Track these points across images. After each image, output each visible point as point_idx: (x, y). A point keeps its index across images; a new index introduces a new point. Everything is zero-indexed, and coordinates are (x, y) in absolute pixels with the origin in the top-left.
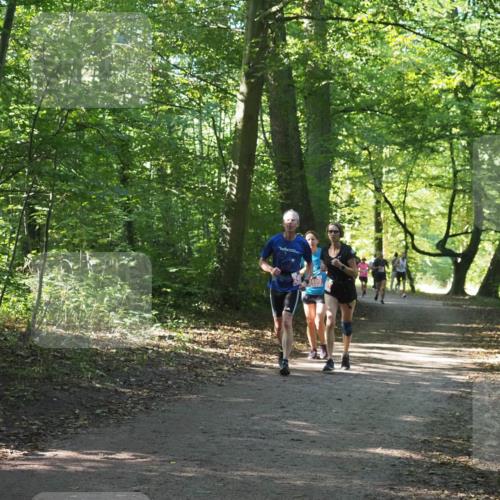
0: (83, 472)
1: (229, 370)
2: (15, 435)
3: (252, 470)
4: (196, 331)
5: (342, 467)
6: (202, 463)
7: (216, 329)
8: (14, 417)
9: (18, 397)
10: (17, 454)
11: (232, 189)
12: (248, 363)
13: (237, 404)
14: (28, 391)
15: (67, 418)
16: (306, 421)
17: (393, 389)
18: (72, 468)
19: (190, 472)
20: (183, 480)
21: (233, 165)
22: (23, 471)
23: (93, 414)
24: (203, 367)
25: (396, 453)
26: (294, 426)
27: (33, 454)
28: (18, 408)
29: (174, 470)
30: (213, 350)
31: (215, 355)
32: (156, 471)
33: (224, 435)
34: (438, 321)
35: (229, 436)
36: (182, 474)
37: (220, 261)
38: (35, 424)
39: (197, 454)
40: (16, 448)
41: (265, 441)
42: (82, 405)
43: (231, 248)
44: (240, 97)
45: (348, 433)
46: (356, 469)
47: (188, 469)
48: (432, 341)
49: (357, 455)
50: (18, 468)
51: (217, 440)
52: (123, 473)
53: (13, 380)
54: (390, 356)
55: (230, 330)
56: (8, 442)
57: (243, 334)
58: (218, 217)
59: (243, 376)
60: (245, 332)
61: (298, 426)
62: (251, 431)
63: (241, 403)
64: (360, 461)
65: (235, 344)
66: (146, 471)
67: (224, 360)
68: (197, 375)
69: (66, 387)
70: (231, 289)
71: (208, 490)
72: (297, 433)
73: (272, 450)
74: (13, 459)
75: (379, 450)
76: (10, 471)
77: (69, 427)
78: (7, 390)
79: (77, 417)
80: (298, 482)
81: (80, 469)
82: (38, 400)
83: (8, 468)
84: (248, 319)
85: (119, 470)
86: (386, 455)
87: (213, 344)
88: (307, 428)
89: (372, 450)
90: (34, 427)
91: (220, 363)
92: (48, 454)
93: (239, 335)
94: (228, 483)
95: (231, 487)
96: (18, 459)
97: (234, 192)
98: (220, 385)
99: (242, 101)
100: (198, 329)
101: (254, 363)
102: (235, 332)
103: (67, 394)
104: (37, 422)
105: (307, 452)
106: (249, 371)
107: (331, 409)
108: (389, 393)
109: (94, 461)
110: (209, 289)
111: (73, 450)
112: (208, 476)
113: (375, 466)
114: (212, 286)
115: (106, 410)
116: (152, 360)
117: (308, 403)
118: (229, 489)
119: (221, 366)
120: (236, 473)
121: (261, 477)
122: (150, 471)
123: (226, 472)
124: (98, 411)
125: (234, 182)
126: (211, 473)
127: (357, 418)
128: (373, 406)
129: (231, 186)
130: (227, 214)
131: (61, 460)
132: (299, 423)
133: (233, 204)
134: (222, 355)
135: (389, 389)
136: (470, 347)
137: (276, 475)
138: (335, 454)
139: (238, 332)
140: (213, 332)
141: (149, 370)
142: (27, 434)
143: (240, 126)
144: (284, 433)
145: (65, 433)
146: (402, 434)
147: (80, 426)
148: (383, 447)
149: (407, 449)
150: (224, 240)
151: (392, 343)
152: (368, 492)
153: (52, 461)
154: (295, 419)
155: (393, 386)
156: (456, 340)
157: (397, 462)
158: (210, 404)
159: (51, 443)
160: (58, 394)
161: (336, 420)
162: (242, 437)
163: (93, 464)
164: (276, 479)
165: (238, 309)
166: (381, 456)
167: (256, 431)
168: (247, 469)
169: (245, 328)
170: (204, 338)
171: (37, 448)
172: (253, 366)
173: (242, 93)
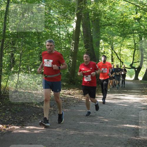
0: (39, 133)
1: (76, 102)
2: (16, 122)
3: (91, 132)
4: (63, 91)
5: (118, 130)
6: (75, 130)
7: (69, 90)
8: (15, 116)
9: (15, 110)
10: (18, 127)
11: (72, 48)
12: (81, 100)
13: (81, 112)
14: (18, 109)
15: (31, 116)
16: (103, 117)
17: (126, 107)
18: (36, 132)
19: (72, 132)
20: (71, 135)
21: (73, 41)
22: (21, 133)
23: (38, 115)
24: (68, 101)
25: (133, 126)
26: (100, 118)
27: (22, 128)
28: (16, 113)
29: (67, 132)
30: (70, 96)
31: (71, 98)
32: (62, 132)
33: (80, 121)
34: (133, 88)
35: (81, 121)
36: (70, 133)
37: (69, 70)
38: (21, 118)
39: (73, 127)
40: (17, 126)
41: (93, 123)
42: (34, 113)
43: (72, 66)
44: (75, 21)
45: (117, 120)
46: (123, 131)
47: (71, 132)
48: (133, 93)
49: (122, 127)
50: (19, 132)
51: (78, 123)
52: (52, 133)
53: (12, 105)
54: (122, 97)
55: (73, 90)
56: (14, 124)
57: (77, 91)
58: (68, 57)
59: (81, 104)
60: (78, 91)
61: (101, 119)
62: (87, 120)
63: (82, 112)
64: (123, 129)
65: (76, 94)
66: (59, 132)
67: (74, 99)
68: (67, 103)
69: (29, 107)
70: (72, 78)
71: (79, 138)
72: (101, 120)
73: (95, 126)
74: (17, 129)
75: (128, 125)
76: (16, 133)
77: (32, 119)
78: (11, 108)
79: (34, 116)
80: (106, 135)
81: (38, 132)
82: (21, 111)
83: (16, 132)
84: (78, 87)
85: (50, 132)
86: (130, 127)
87: (69, 94)
88: (104, 119)
89: (125, 125)
90: (21, 119)
91: (73, 100)
92: (27, 127)
93: (76, 92)
94: (85, 136)
95: (86, 137)
96: (18, 129)
97: (73, 49)
98: (74, 106)
99: (75, 22)
100: (64, 90)
101: (83, 100)
102: (75, 91)
103: (30, 109)
104: (22, 118)
105: (106, 126)
106: (82, 102)
107: (109, 113)
108: (125, 108)
109: (42, 129)
110: (66, 78)
111: (35, 126)
112: (78, 133)
113: (128, 130)
114: (67, 77)
115: (42, 114)
116: (53, 99)
117: (102, 111)
118: (86, 138)
119: (73, 101)
120: (86, 133)
121: (95, 134)
122: (60, 132)
123: (83, 132)
124: (40, 114)
125: (73, 46)
126: (79, 133)
127: (118, 115)
128: (121, 112)
129: (72, 47)
130: (71, 56)
131: (32, 129)
132: (101, 117)
133: (73, 53)
134: (73, 97)
135: (125, 107)
136: (145, 95)
137: (99, 133)
138: (115, 127)
139: (76, 91)
140: (68, 91)
141: (53, 102)
142: (19, 121)
143: (75, 30)
144: (97, 120)
145: (31, 121)
146: (133, 120)
147: (35, 119)
148: (129, 124)
149: (136, 125)
150: (70, 64)
151: (121, 94)
152: (129, 138)
153: (29, 129)
154: (100, 116)
155: (126, 106)
156: (140, 93)
157: (134, 129)
158: (73, 112)
159: (27, 124)
160: (27, 109)
161: (112, 116)
162: (85, 122)
163: (42, 130)
164: (99, 134)
165: (74, 84)
166: (129, 127)
167: (89, 120)
168: (89, 131)
169: (77, 90)
170: (66, 93)
171: (24, 126)
172: (83, 101)
173: (75, 20)
